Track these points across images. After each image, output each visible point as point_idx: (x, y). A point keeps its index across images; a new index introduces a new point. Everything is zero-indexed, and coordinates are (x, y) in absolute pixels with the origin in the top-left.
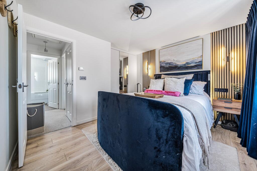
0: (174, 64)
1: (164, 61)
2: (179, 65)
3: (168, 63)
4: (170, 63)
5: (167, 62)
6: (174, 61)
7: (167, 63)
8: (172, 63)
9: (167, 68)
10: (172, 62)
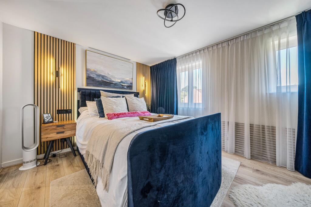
0: (109, 79)
1: (95, 71)
2: (115, 82)
3: (101, 76)
4: (103, 77)
5: (99, 73)
6: (108, 75)
7: (99, 76)
8: (106, 77)
9: (98, 81)
10: (106, 75)
